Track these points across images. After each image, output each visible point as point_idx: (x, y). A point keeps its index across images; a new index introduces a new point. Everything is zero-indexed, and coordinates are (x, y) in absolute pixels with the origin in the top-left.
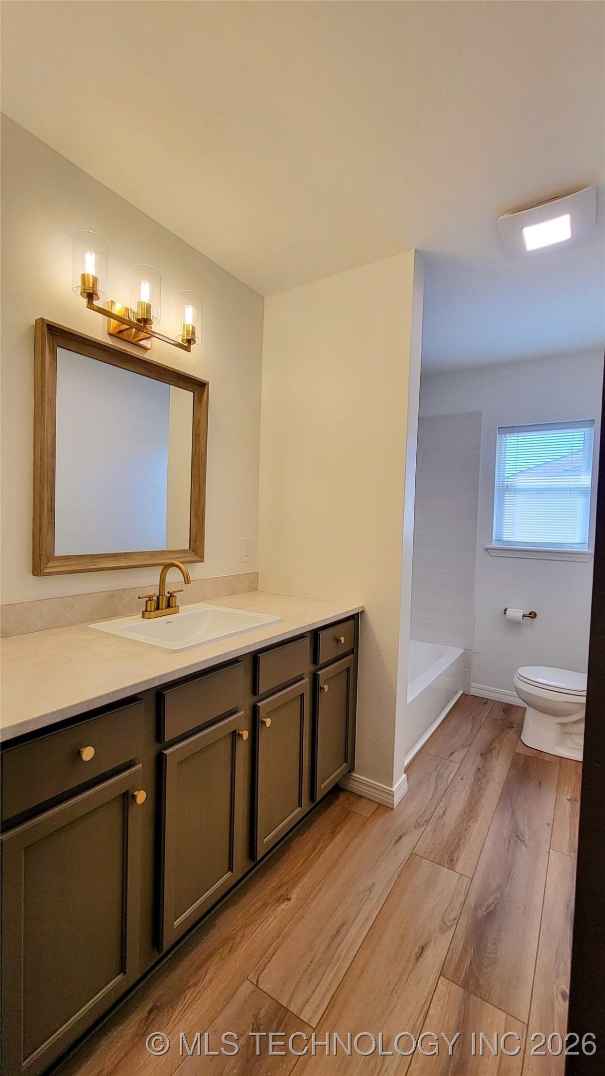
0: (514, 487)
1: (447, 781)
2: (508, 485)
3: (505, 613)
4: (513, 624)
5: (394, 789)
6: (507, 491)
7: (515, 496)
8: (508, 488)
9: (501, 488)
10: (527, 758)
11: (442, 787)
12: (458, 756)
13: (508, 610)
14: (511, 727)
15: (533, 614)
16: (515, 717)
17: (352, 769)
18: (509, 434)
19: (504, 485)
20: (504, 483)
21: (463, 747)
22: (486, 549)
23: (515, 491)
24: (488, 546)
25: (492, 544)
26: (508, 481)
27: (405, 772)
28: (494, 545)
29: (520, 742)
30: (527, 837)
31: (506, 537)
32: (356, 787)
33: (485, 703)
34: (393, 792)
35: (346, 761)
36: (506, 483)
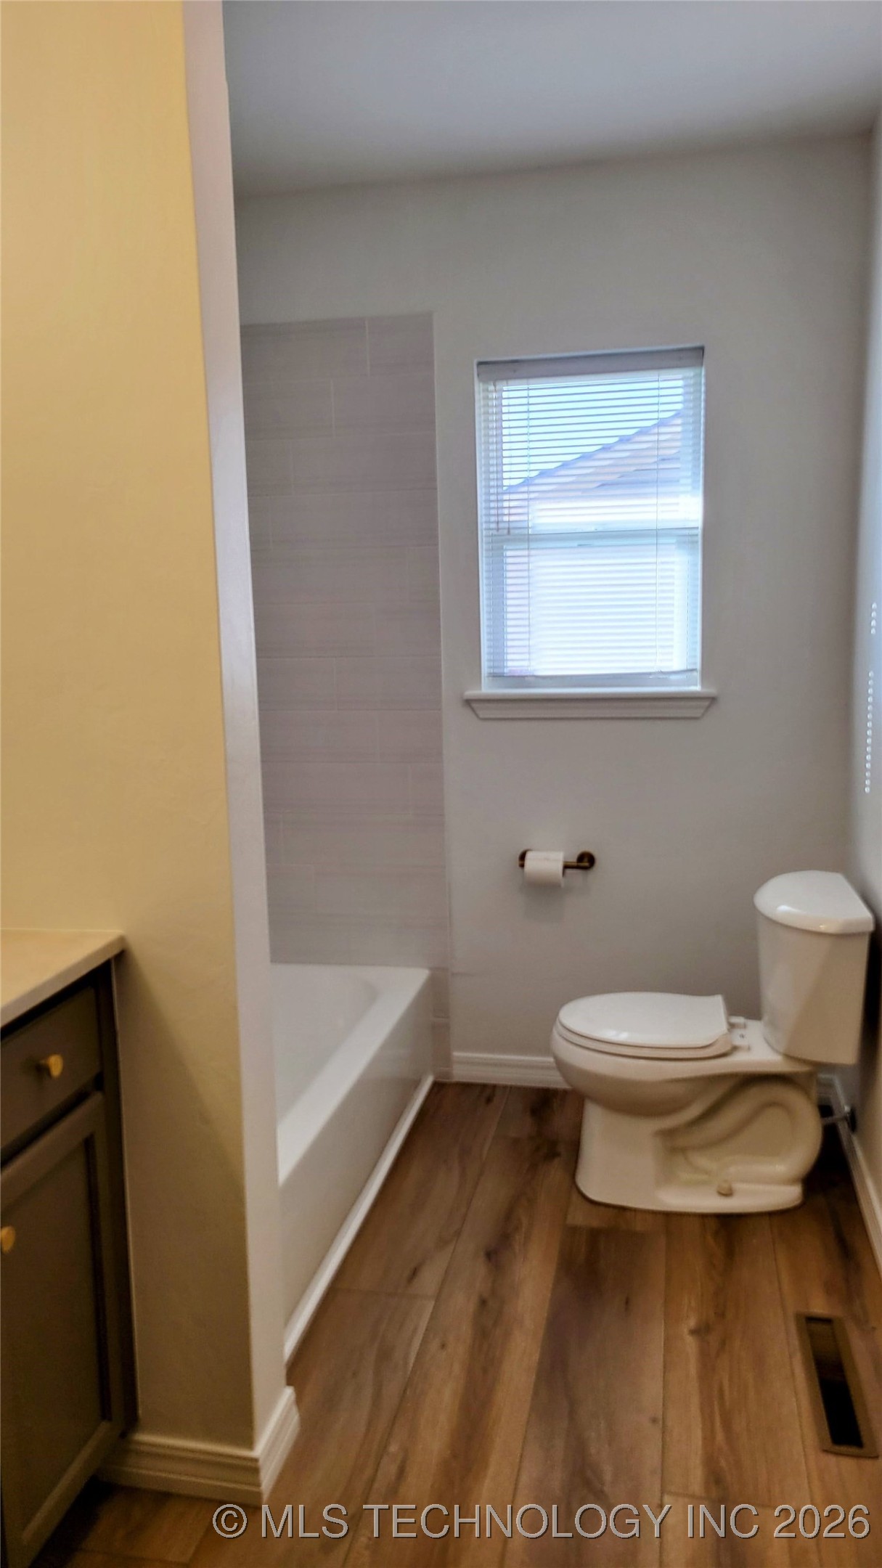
0: (525, 532)
1: (406, 1364)
2: (512, 525)
3: (522, 866)
4: (542, 890)
5: (259, 1450)
6: (508, 540)
7: (529, 556)
8: (512, 531)
9: (495, 532)
10: (594, 1235)
11: (392, 1389)
12: (429, 1279)
13: (529, 855)
14: (552, 1154)
15: (586, 860)
16: (559, 1123)
17: (131, 1421)
18: (505, 382)
19: (501, 525)
20: (500, 518)
21: (442, 1242)
22: (469, 702)
23: (528, 540)
24: (471, 693)
25: (480, 689)
26: (509, 500)
27: (289, 1382)
28: (487, 688)
29: (575, 1197)
30: (608, 1477)
31: (515, 663)
32: (146, 1472)
33: (489, 1100)
34: (256, 1460)
35: (105, 1414)
36: (506, 518)
